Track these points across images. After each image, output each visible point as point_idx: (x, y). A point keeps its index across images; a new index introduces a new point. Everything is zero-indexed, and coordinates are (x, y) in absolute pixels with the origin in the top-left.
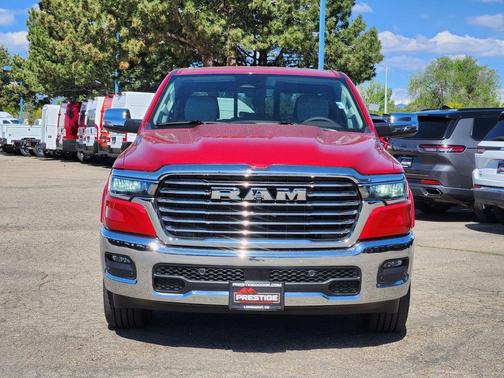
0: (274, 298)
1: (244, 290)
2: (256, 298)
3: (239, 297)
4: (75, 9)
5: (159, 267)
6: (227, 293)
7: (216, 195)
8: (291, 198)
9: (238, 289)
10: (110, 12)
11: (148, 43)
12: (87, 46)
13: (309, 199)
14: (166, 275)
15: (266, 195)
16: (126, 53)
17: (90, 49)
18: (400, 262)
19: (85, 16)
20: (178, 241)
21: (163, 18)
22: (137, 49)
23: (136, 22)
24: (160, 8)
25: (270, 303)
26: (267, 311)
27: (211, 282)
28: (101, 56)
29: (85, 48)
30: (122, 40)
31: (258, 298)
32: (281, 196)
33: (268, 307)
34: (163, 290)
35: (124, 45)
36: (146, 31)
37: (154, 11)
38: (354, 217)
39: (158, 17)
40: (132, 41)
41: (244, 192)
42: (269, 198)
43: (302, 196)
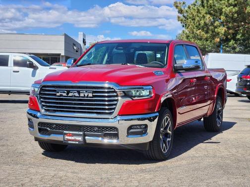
0: (80, 139)
1: (68, 135)
2: (73, 138)
3: (66, 137)
4: (194, 13)
5: (40, 124)
6: (62, 136)
7: (58, 94)
8: (86, 96)
9: (66, 134)
10: (210, 14)
11: (229, 28)
12: (199, 31)
13: (94, 96)
14: (42, 127)
15: (77, 95)
16: (218, 34)
17: (200, 32)
18: (144, 126)
19: (198, 16)
20: (48, 113)
21: (236, 15)
22: (223, 32)
23: (223, 18)
24: (234, 10)
25: (78, 141)
27: (57, 130)
28: (206, 36)
29: (198, 32)
30: (216, 27)
32: (82, 95)
33: (77, 143)
34: (42, 134)
35: (216, 30)
36: (227, 22)
37: (230, 12)
38: (116, 105)
39: (233, 15)
40: (221, 27)
41: (68, 92)
42: (78, 95)
43: (90, 95)
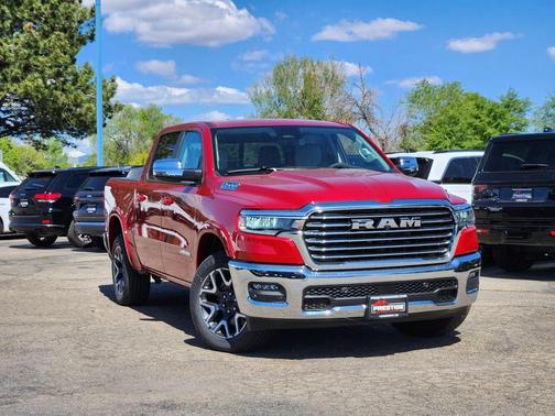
0: (401, 307)
1: (379, 302)
2: (388, 308)
3: (375, 308)
5: (309, 290)
6: (364, 306)
7: (356, 226)
8: (410, 225)
9: (375, 302)
13: (423, 226)
14: (316, 296)
15: (393, 223)
25: (398, 312)
26: (395, 318)
27: (352, 298)
31: (389, 308)
32: (403, 223)
33: (397, 315)
38: (451, 238)
41: (377, 221)
42: (395, 225)
43: (418, 223)
